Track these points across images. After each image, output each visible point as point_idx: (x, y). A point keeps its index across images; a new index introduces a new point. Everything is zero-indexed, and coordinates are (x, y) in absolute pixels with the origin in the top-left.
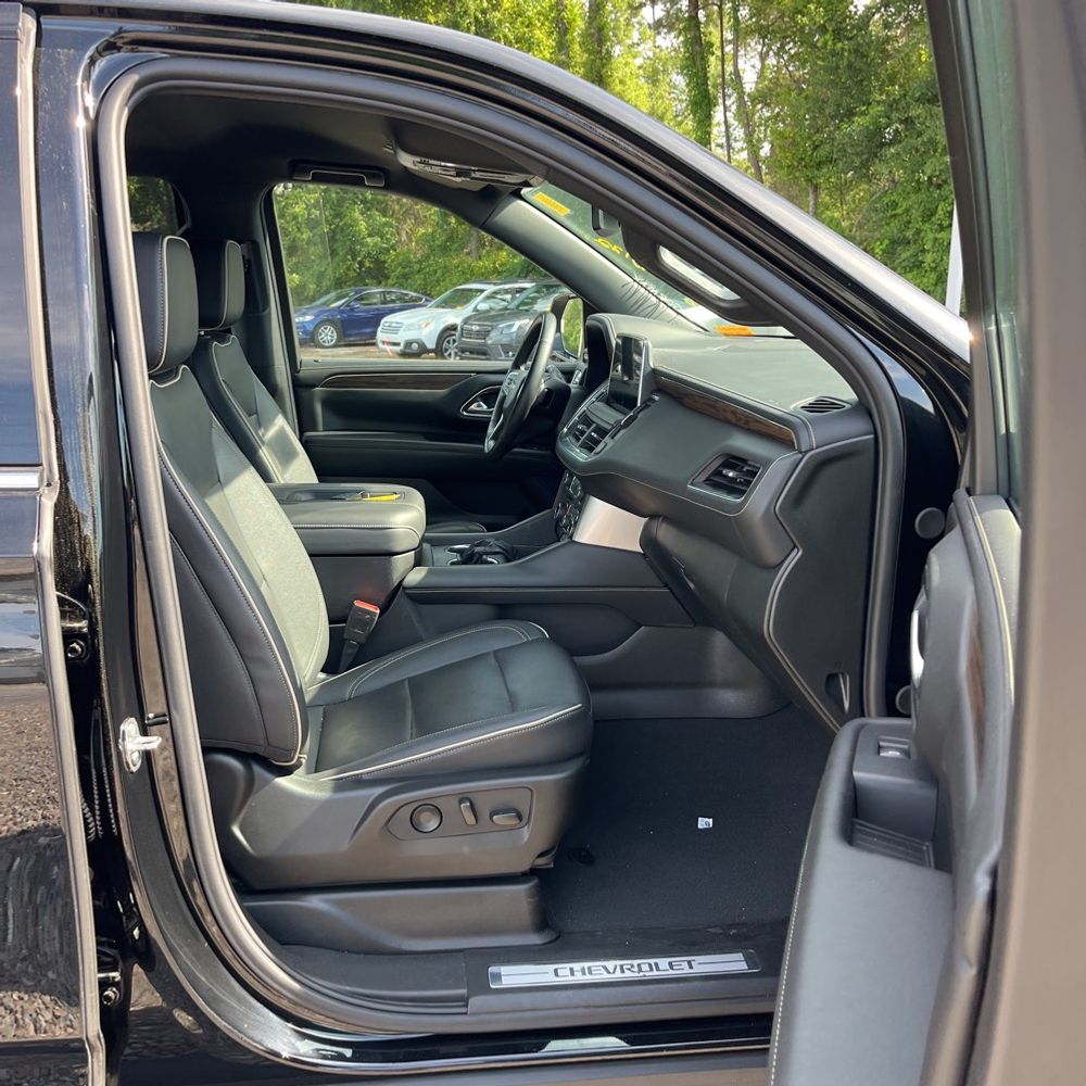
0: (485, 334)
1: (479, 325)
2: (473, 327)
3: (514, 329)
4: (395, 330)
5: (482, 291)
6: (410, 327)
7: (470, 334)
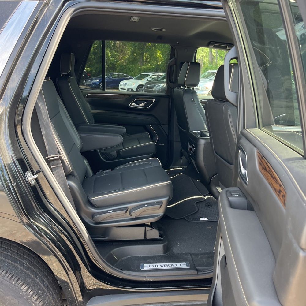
0: (152, 88)
1: (150, 85)
2: (149, 85)
3: (161, 86)
4: (125, 85)
5: (149, 75)
6: (129, 85)
7: (148, 87)
